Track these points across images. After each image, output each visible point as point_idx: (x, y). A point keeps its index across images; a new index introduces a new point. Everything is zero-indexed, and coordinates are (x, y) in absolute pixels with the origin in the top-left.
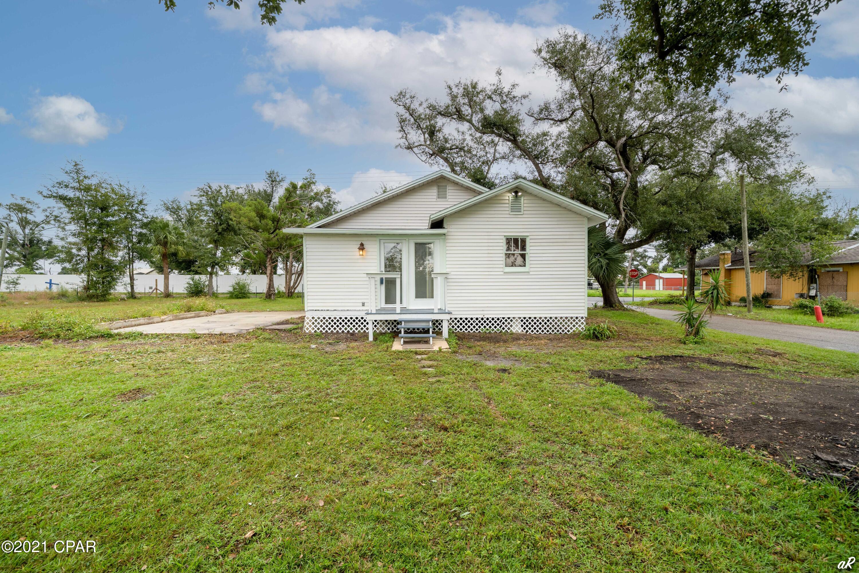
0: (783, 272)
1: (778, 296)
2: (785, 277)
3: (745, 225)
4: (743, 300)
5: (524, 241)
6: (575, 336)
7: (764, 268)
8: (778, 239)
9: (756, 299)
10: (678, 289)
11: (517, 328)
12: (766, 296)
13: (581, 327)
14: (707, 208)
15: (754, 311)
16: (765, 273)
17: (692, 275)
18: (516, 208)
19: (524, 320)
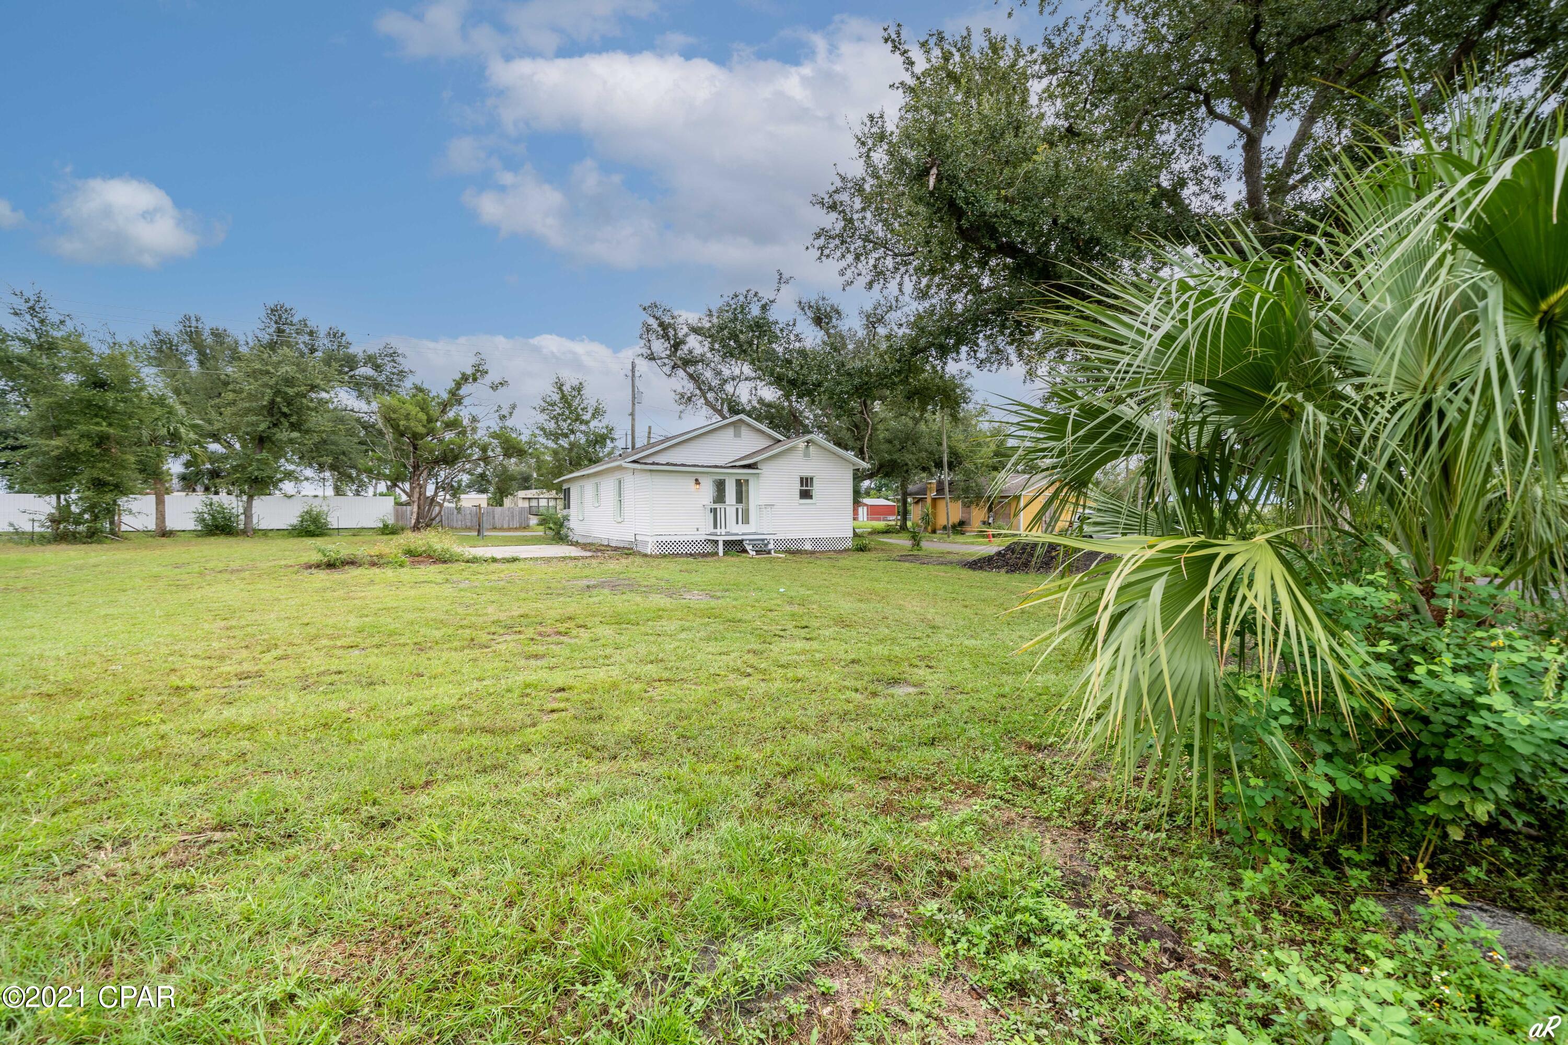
0: (971, 502)
1: (969, 524)
2: (973, 507)
3: (945, 459)
4: (945, 528)
5: (812, 479)
6: (846, 550)
7: (959, 498)
8: (967, 473)
9: (954, 527)
10: (879, 520)
11: (808, 547)
12: (962, 523)
13: (849, 544)
14: (920, 451)
15: (952, 537)
16: (960, 502)
17: (905, 503)
18: (806, 455)
19: (814, 540)
